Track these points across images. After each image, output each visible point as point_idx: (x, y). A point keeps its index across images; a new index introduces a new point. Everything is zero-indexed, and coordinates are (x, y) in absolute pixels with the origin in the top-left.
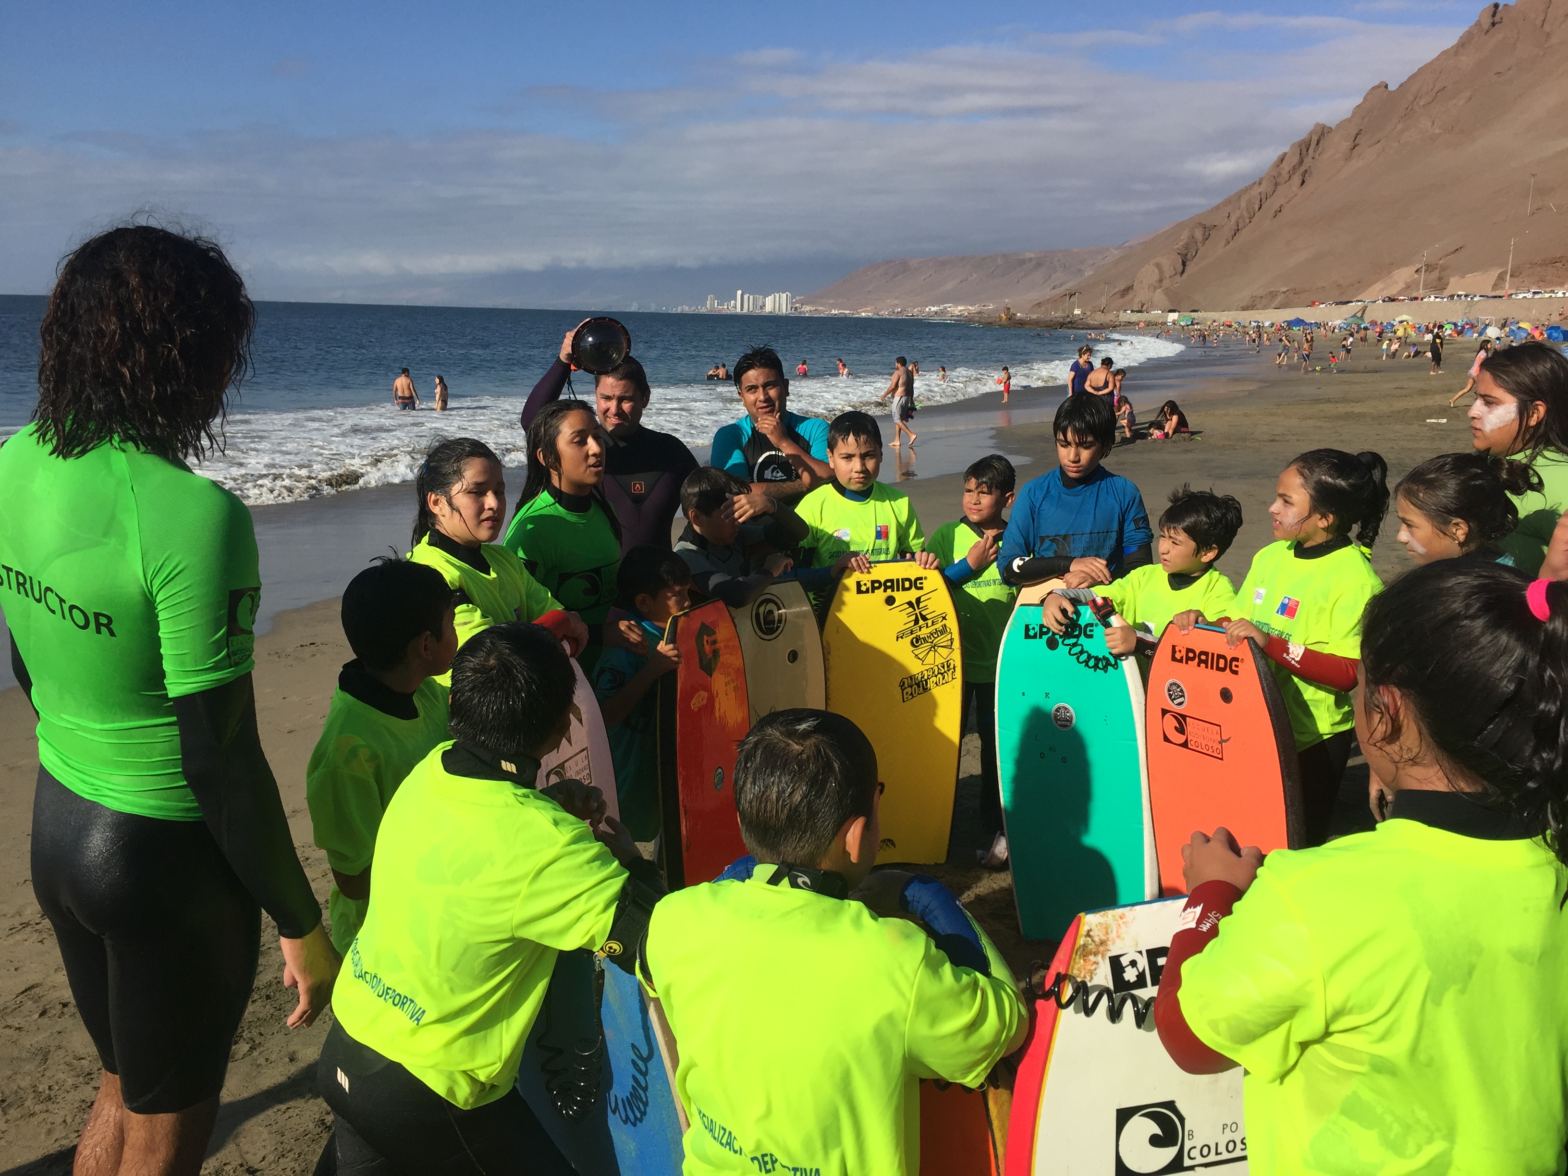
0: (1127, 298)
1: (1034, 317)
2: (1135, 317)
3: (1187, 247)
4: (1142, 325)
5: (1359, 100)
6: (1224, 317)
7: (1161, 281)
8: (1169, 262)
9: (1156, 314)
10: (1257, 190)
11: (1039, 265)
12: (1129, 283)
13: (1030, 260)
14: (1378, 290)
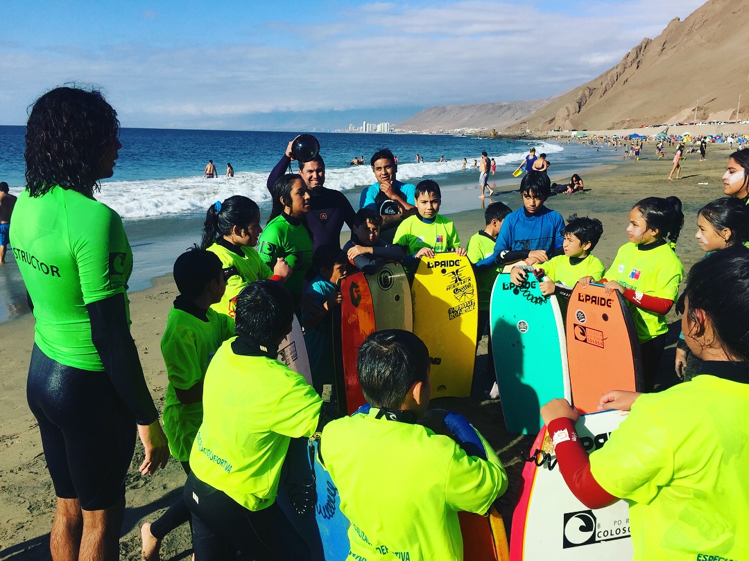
0: (552, 124)
1: (507, 134)
2: (556, 134)
3: (581, 99)
4: (559, 137)
5: (666, 26)
6: (599, 133)
7: (568, 116)
8: (573, 107)
9: (565, 133)
10: (615, 71)
11: (509, 108)
12: (553, 117)
13: (505, 106)
14: (674, 120)
